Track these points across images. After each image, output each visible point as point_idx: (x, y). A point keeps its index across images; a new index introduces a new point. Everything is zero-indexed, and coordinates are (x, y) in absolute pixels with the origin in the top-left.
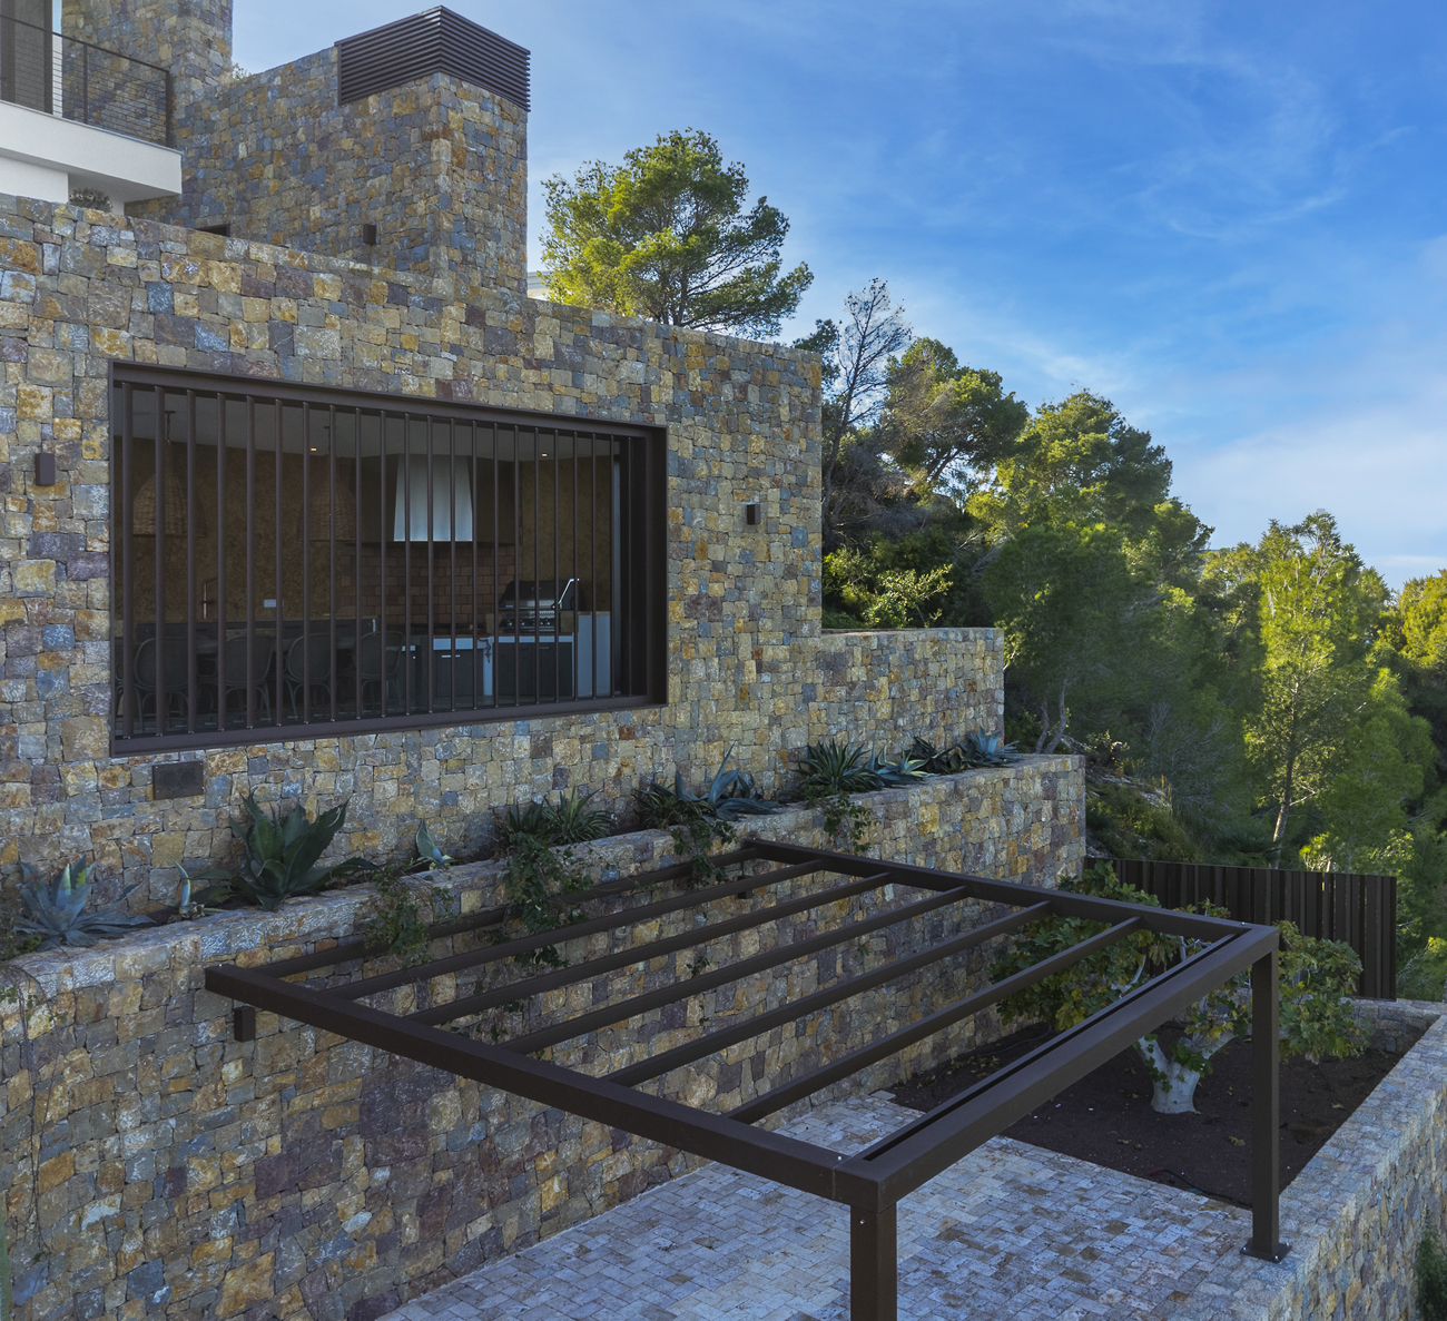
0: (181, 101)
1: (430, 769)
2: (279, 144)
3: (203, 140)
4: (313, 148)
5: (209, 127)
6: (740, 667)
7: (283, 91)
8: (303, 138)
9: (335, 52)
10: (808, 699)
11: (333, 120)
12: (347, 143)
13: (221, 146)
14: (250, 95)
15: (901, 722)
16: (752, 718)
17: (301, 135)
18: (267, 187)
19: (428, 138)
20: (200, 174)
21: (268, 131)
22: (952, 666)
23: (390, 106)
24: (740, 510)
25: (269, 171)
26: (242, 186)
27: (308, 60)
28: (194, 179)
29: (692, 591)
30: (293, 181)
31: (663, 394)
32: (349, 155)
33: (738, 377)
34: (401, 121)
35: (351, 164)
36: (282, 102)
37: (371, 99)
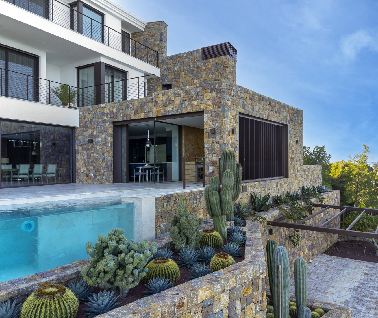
0: (160, 59)
1: (266, 188)
2: (185, 68)
3: (166, 66)
4: (195, 69)
5: (167, 64)
6: (295, 171)
7: (186, 57)
8: (192, 67)
9: (201, 50)
10: (302, 178)
11: (200, 63)
12: (204, 68)
13: (170, 68)
14: (178, 58)
15: (311, 183)
16: (297, 181)
17: (191, 66)
18: (182, 76)
19: (225, 68)
20: (165, 73)
21: (183, 65)
22: (316, 172)
23: (215, 61)
24: (295, 141)
25: (183, 73)
26: (175, 76)
27: (194, 51)
28: (164, 74)
29: (291, 156)
30: (189, 75)
31: (288, 118)
32: (204, 71)
33: (295, 115)
34: (218, 64)
35: (205, 73)
36: (187, 60)
37: (210, 60)
